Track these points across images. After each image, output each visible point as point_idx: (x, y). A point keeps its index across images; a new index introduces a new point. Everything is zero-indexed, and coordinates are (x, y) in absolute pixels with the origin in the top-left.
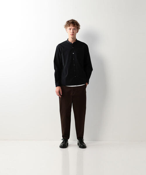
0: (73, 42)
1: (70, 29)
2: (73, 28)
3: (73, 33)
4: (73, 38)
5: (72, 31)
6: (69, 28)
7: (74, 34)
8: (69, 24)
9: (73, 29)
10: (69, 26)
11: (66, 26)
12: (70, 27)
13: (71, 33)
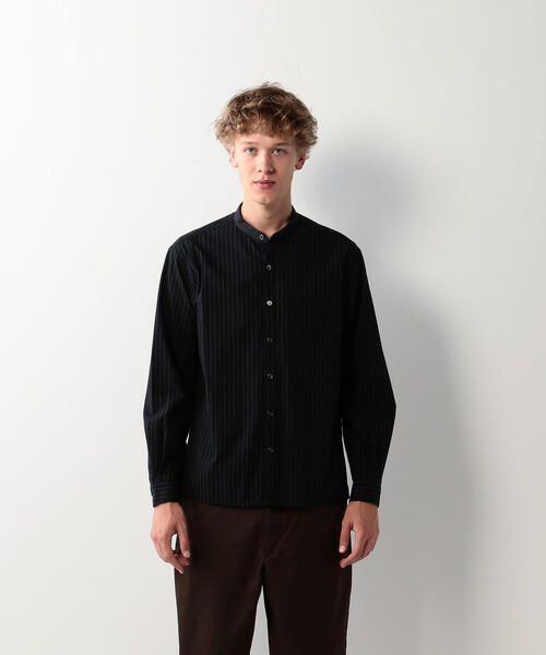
0: (269, 225)
1: (253, 150)
2: (269, 141)
3: (269, 173)
4: (268, 207)
5: (261, 159)
6: (242, 141)
7: (274, 184)
8: (244, 121)
9: (270, 152)
10: (245, 131)
11: (226, 130)
12: (253, 138)
13: (260, 177)
